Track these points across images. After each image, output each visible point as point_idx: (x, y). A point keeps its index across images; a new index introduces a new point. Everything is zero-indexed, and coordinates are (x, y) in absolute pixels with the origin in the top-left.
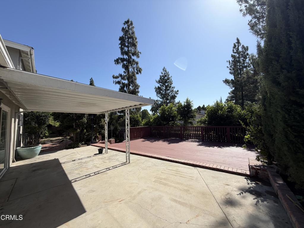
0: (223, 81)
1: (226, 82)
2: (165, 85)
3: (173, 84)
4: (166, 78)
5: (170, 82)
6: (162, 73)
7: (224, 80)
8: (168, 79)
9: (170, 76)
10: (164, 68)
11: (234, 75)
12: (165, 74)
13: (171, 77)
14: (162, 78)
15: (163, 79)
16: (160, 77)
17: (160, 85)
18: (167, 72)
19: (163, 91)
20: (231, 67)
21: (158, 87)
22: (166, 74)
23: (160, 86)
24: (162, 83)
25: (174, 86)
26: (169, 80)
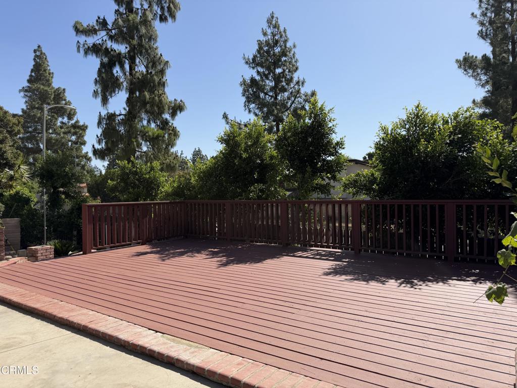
0: (457, 61)
1: (467, 63)
2: (274, 73)
3: (298, 71)
4: (277, 50)
5: (290, 63)
6: (265, 34)
7: (462, 59)
8: (284, 53)
9: (289, 45)
10: (273, 17)
11: (491, 44)
12: (274, 35)
13: (294, 46)
14: (266, 48)
15: (268, 52)
16: (257, 47)
17: (258, 72)
18: (282, 29)
19: (266, 94)
20: (484, 14)
21: (253, 80)
22: (277, 38)
23: (258, 78)
24: (262, 67)
25: (301, 79)
26: (286, 55)
